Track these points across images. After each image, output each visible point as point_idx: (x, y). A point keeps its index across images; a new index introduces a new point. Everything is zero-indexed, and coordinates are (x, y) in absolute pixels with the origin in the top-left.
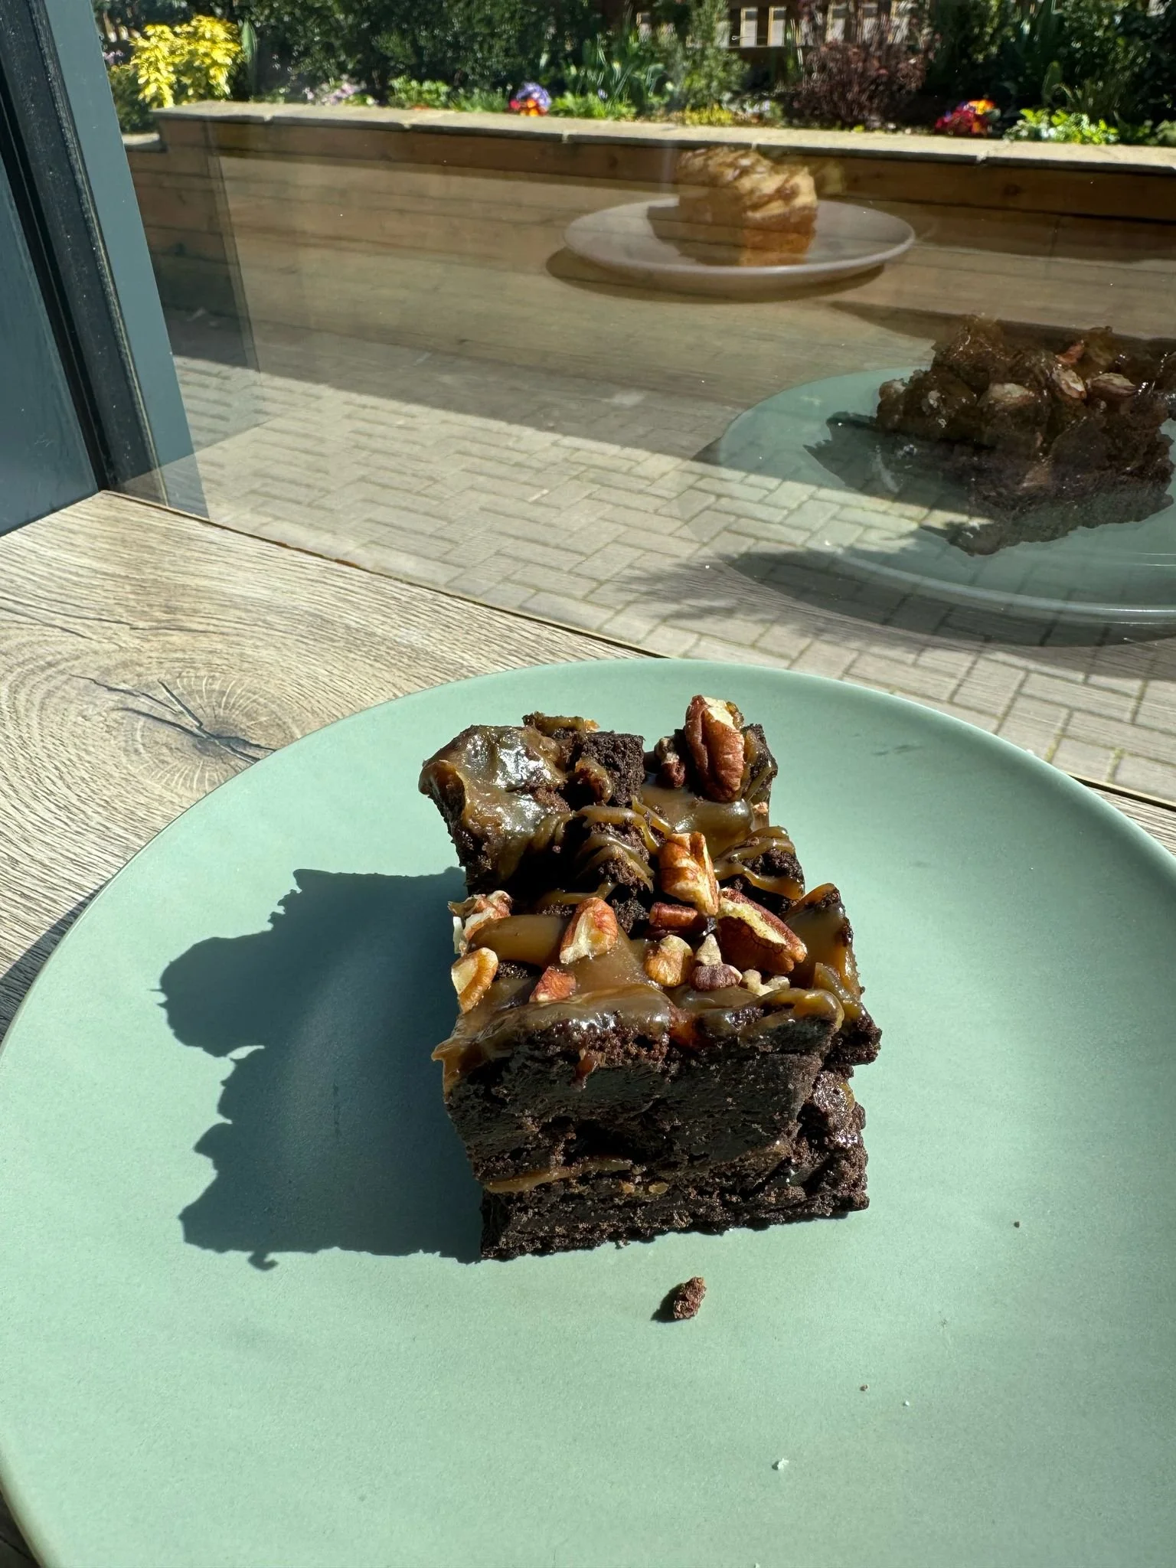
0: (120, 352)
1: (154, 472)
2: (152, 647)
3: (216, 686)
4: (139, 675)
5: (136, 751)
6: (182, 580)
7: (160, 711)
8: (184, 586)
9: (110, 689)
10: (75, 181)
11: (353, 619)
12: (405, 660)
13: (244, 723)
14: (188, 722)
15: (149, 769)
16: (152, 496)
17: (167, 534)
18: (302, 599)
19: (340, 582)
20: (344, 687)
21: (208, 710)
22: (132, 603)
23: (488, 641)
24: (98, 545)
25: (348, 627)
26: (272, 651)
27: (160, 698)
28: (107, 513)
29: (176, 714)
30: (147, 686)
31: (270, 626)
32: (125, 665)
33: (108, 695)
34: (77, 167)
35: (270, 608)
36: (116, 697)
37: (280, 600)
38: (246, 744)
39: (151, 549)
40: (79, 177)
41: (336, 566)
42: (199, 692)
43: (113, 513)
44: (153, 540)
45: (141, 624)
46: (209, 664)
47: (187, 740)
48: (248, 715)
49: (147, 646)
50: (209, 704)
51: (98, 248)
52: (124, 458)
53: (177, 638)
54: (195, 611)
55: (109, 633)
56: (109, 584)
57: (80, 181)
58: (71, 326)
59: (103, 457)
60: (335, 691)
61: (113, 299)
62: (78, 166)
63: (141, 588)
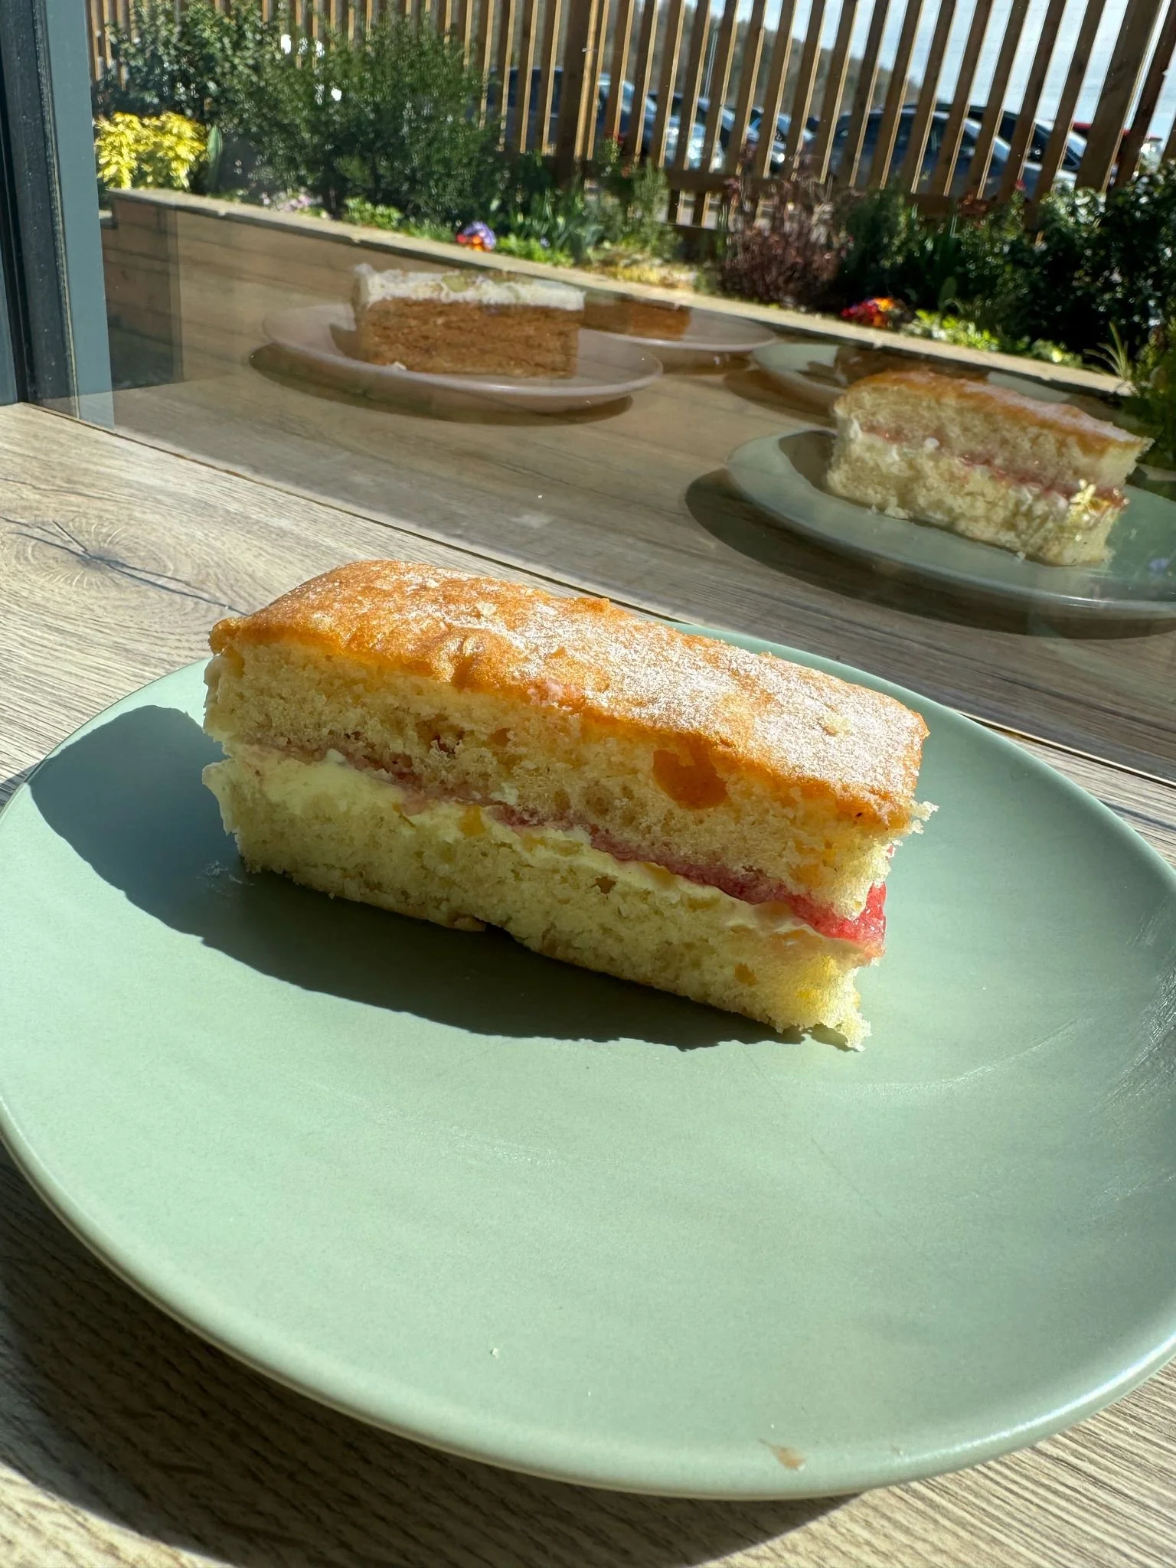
0: (58, 285)
1: (71, 398)
2: (52, 502)
3: (104, 530)
4: (36, 516)
5: (26, 559)
6: (84, 465)
7: (50, 538)
8: (86, 470)
9: (8, 521)
10: (44, 129)
11: (233, 507)
12: (274, 536)
13: (125, 554)
14: (75, 547)
15: (36, 570)
16: (68, 412)
17: (76, 437)
18: (190, 489)
19: (227, 485)
20: (218, 544)
21: (94, 543)
22: (37, 474)
23: (347, 534)
24: (11, 435)
25: (228, 512)
26: (158, 517)
27: (53, 531)
28: (24, 417)
29: (65, 542)
30: (43, 523)
31: (159, 502)
32: (24, 508)
33: (6, 524)
34: (47, 118)
35: (162, 491)
36: (13, 526)
37: (171, 488)
38: (123, 565)
39: (62, 445)
40: (48, 127)
41: (224, 474)
42: (88, 532)
43: (30, 418)
44: (63, 438)
45: (43, 486)
46: (100, 517)
47: (71, 557)
48: (129, 550)
49: (45, 500)
50: (96, 540)
51: (54, 190)
52: (47, 379)
53: (73, 498)
54: (93, 485)
55: (14, 489)
56: (18, 460)
57: (48, 131)
58: (19, 249)
59: (27, 371)
60: (208, 545)
61: (60, 236)
62: (49, 117)
63: (47, 466)
